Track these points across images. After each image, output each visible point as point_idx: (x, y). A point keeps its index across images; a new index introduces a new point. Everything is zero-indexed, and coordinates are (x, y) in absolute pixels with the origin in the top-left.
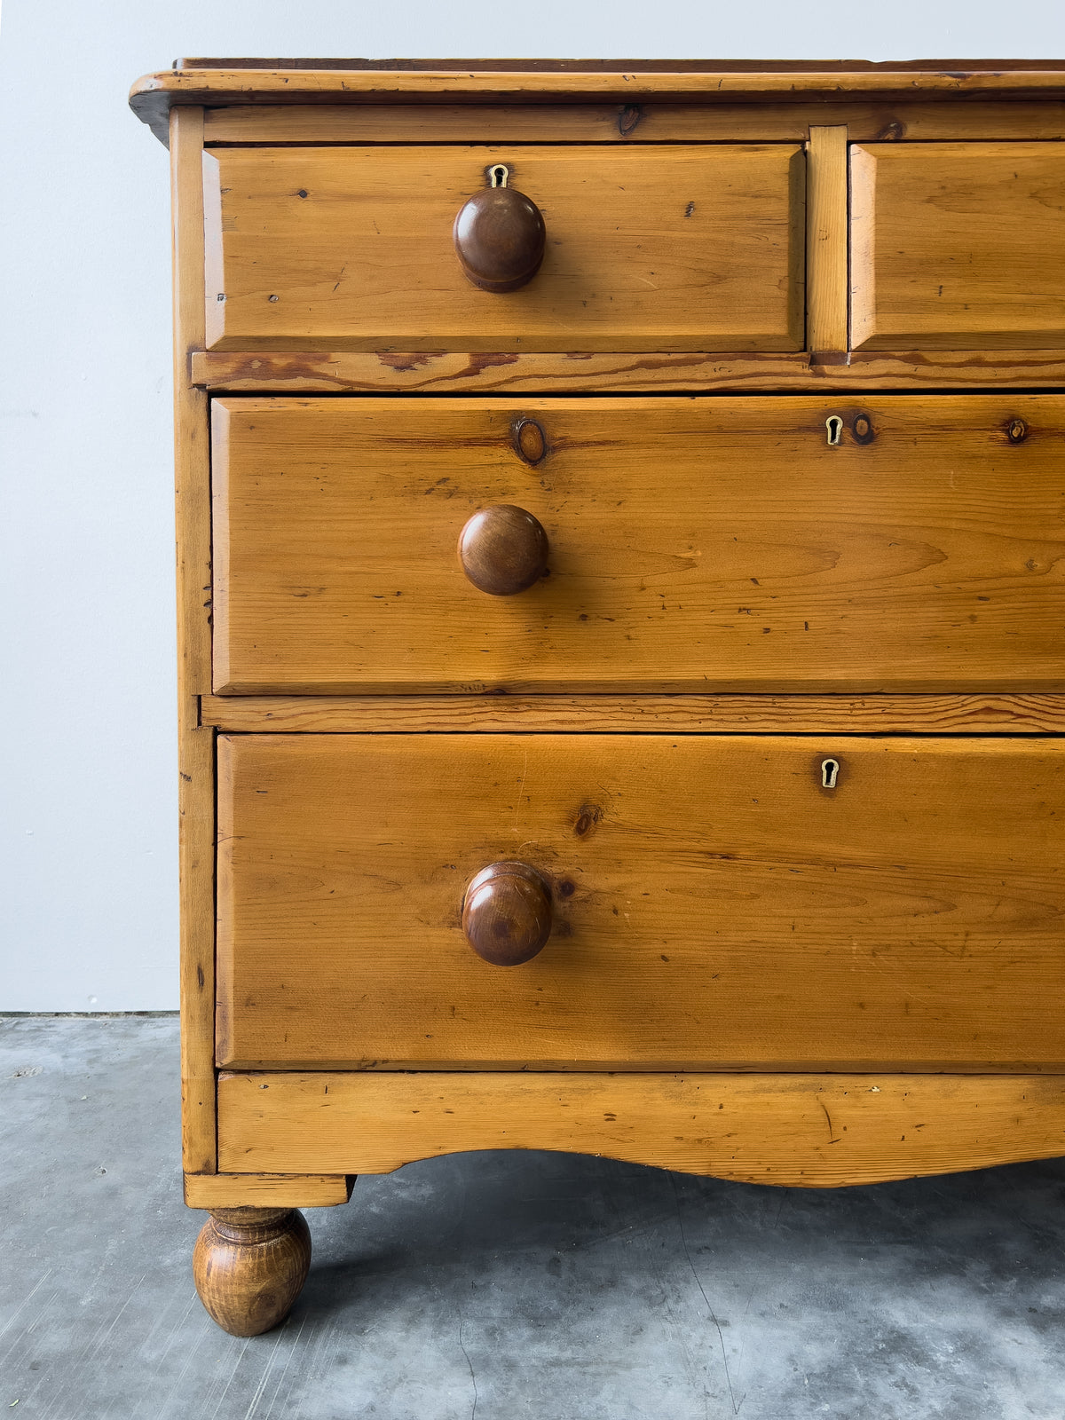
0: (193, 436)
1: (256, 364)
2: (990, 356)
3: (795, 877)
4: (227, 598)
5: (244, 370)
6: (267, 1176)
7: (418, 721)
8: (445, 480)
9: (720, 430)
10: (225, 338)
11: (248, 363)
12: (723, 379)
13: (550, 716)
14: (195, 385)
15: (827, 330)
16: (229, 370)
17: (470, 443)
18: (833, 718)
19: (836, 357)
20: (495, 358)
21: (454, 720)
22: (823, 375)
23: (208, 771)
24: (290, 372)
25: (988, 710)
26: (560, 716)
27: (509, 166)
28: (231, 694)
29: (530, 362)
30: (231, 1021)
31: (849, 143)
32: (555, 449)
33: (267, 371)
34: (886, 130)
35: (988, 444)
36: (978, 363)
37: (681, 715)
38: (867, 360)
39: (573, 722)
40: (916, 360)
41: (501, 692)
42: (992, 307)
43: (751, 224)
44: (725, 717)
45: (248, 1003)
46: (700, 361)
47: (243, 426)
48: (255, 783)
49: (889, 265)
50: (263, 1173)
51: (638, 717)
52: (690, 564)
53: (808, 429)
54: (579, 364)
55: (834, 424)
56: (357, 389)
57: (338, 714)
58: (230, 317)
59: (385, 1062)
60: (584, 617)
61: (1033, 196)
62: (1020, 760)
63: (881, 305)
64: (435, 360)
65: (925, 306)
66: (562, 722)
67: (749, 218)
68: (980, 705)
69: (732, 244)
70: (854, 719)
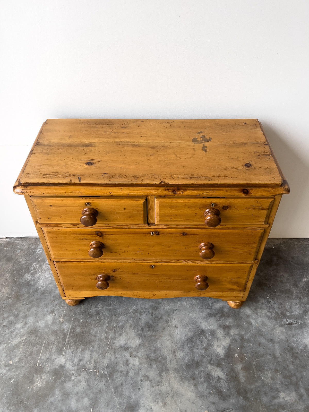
0: (39, 231)
1: (48, 225)
3: (148, 275)
5: (46, 226)
8: (85, 238)
9: (133, 233)
10: (42, 223)
14: (38, 227)
15: (151, 220)
16: (44, 226)
17: (89, 234)
19: (153, 224)
22: (150, 227)
23: (54, 266)
25: (178, 261)
27: (90, 203)
29: (98, 225)
31: (155, 198)
32: (104, 235)
33: (51, 226)
35: (179, 235)
36: (178, 226)
38: (158, 225)
40: (167, 225)
42: (180, 221)
43: (136, 211)
44: (136, 261)
46: (129, 225)
47: (48, 232)
48: (61, 268)
49: (162, 216)
52: (129, 247)
53: (148, 233)
55: (152, 233)
56: (67, 228)
60: (111, 252)
61: (189, 207)
63: (160, 221)
65: (168, 221)
69: (133, 213)
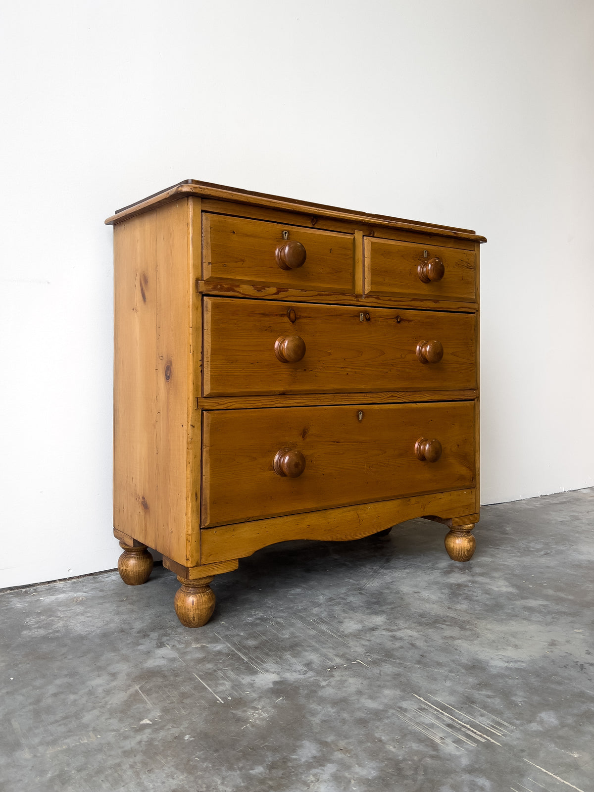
0: (197, 309)
1: (219, 286)
2: (393, 299)
3: (353, 447)
4: (210, 364)
5: (215, 288)
6: (216, 564)
7: (260, 404)
8: (270, 327)
9: (336, 314)
10: (211, 277)
11: (216, 286)
12: (337, 300)
13: (294, 401)
14: (200, 292)
15: (359, 289)
16: (211, 288)
17: (277, 315)
18: (360, 400)
19: (360, 296)
20: (283, 290)
21: (271, 403)
22: (359, 301)
23: (200, 424)
24: (228, 290)
25: (392, 396)
26: (297, 401)
27: (288, 231)
28: (209, 397)
29: (292, 291)
30: (209, 510)
31: (363, 236)
32: (298, 318)
33: (222, 289)
34: (370, 233)
35: (393, 322)
36: (390, 300)
37: (327, 399)
38: (368, 297)
39: (300, 403)
40: (377, 298)
41: (283, 394)
42: (394, 285)
44: (337, 400)
45: (214, 502)
46: (332, 295)
47: (215, 306)
48: (216, 428)
49: (375, 272)
50: (214, 563)
51: (317, 401)
53: (356, 316)
54: (304, 293)
55: (362, 315)
56: (247, 297)
57: (238, 403)
58: (213, 270)
59: (252, 517)
60: (305, 370)
61: (402, 256)
62: (399, 410)
63: (372, 283)
64: (267, 289)
65: (381, 284)
66: (298, 403)
67: (344, 255)
68: (390, 395)
69: (340, 262)
70: (365, 399)
